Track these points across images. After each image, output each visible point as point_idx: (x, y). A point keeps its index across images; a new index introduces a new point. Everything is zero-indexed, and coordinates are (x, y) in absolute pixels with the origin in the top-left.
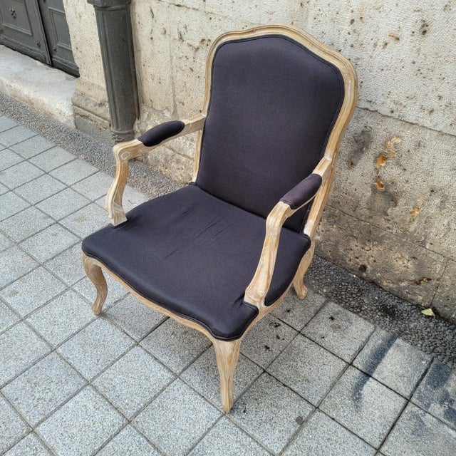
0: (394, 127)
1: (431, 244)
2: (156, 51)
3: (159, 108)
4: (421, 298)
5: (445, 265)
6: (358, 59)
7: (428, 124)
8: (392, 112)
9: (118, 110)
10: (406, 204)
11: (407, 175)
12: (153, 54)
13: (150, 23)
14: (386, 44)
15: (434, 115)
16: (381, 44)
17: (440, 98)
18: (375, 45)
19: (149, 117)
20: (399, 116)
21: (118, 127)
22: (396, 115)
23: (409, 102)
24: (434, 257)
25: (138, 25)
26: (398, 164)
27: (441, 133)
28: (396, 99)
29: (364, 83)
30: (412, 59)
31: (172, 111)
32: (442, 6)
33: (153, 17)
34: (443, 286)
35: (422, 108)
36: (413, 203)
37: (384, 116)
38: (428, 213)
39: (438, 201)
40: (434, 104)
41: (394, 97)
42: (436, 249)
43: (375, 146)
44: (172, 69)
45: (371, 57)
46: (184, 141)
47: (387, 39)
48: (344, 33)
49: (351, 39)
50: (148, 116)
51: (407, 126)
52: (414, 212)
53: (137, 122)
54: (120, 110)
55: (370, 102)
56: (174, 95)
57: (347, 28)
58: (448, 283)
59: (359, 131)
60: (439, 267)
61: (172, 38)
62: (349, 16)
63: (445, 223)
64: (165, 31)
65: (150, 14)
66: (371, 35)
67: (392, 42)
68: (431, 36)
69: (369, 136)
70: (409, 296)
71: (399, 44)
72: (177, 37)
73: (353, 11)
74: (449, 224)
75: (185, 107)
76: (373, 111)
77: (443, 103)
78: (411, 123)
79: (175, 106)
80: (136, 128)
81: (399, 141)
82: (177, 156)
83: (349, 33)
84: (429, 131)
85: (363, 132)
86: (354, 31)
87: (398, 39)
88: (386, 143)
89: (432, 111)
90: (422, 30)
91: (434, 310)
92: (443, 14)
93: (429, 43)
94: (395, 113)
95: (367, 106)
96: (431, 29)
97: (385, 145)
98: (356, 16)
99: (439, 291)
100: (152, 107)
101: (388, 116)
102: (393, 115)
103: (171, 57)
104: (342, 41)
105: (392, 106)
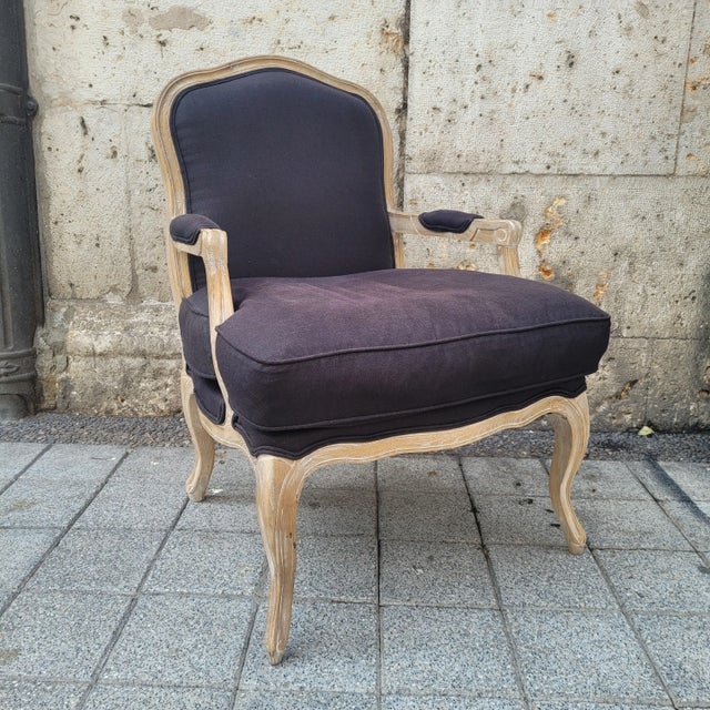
0: (553, 186)
1: (629, 328)
2: (91, 190)
3: (94, 293)
4: (629, 417)
5: (651, 350)
6: (493, 111)
7: (595, 169)
8: (548, 167)
9: (9, 308)
10: (587, 285)
11: (581, 245)
12: (82, 196)
13: (78, 144)
14: (527, 86)
15: (601, 156)
16: (521, 87)
17: (604, 134)
18: (514, 91)
19: (67, 317)
20: (559, 170)
21: (6, 343)
22: (554, 170)
23: (569, 149)
24: (636, 345)
25: (46, 154)
26: (567, 234)
27: (613, 177)
28: (552, 150)
29: (506, 141)
30: (563, 97)
31: (128, 289)
32: (586, 33)
33: (86, 133)
34: (654, 383)
35: (585, 152)
36: (595, 280)
37: (538, 176)
38: (616, 285)
39: (625, 265)
40: (598, 143)
41: (549, 148)
42: (636, 332)
43: (532, 220)
44: (130, 213)
45: (510, 106)
46: (165, 332)
47: (528, 80)
48: (469, 84)
49: (481, 89)
50: (66, 315)
51: (571, 179)
52: (597, 293)
53: (40, 332)
54: (14, 308)
55: (517, 163)
56: (133, 260)
57: (473, 76)
58: (660, 374)
59: (507, 205)
60: (643, 357)
61: (132, 160)
62: (474, 62)
63: (640, 291)
64: (115, 153)
65: (80, 128)
66: (507, 79)
67: (534, 83)
68: (579, 68)
69: (523, 208)
70: (614, 421)
71: (544, 83)
72: (145, 155)
73: (477, 55)
74: (644, 291)
75: (159, 273)
76: (523, 174)
77: (608, 139)
78: (575, 175)
79: (134, 278)
80: (41, 342)
81: (563, 202)
82: (155, 364)
83: (476, 83)
84: (598, 178)
85: (513, 205)
86: (484, 79)
87: (541, 78)
88: (546, 211)
89: (597, 153)
90: (569, 62)
91: (650, 425)
92: (590, 41)
93: (578, 76)
94: (553, 167)
95: (514, 168)
96: (578, 59)
97: (545, 214)
98: (482, 60)
99: (650, 392)
100: (74, 298)
101: (544, 175)
102: (550, 170)
103: (129, 193)
104: (468, 93)
105: (548, 160)
